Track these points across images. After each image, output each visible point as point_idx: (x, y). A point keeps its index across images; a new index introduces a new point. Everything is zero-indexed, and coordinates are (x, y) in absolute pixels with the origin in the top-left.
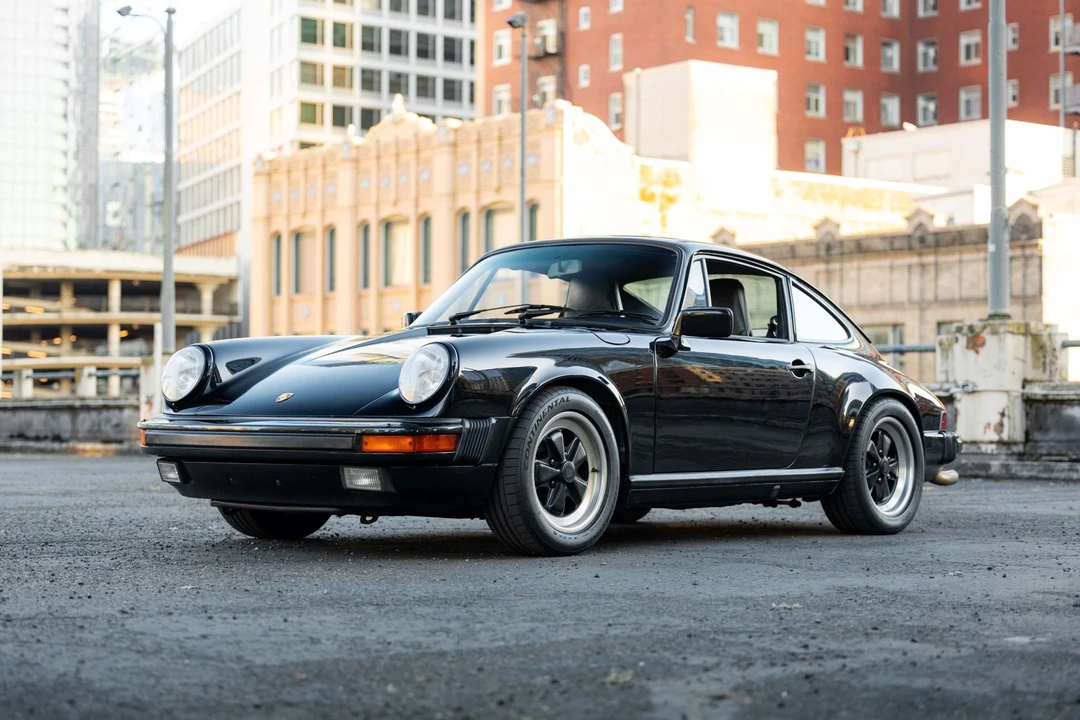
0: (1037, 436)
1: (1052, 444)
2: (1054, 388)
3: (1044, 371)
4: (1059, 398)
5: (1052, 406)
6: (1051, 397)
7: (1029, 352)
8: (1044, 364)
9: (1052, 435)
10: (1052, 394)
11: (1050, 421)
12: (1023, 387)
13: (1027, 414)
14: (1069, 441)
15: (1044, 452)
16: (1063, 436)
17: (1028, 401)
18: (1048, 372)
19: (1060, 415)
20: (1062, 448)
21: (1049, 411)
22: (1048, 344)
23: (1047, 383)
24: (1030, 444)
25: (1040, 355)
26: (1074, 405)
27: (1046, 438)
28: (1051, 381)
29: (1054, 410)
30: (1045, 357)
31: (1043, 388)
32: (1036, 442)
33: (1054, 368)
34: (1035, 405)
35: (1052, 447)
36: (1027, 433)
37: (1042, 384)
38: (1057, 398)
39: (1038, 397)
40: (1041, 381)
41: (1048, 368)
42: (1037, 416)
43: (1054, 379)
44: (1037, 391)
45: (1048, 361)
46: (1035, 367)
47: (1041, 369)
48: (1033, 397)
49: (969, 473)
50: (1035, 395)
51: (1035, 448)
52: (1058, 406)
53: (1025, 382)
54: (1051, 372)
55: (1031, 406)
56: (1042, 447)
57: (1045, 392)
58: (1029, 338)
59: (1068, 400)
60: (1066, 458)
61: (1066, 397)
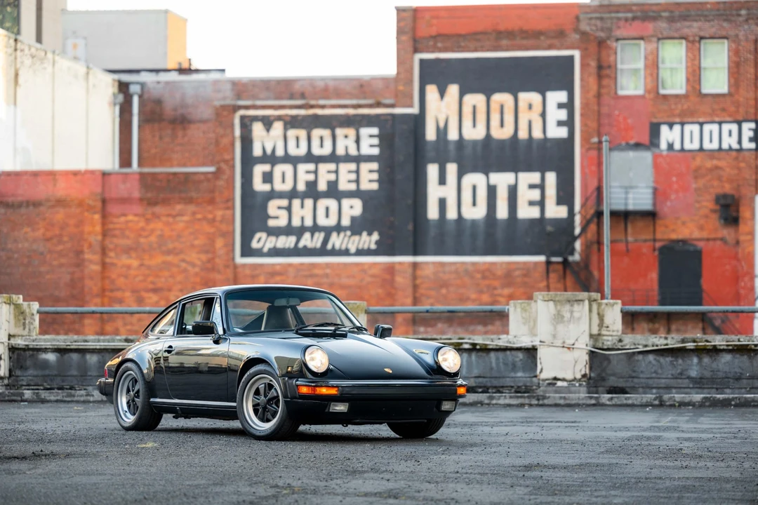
0: (18, 373)
1: (30, 378)
2: (33, 341)
3: (24, 329)
4: (38, 347)
5: (31, 352)
6: (31, 347)
7: (12, 316)
8: (24, 324)
9: (31, 372)
10: (32, 344)
11: (29, 363)
12: (9, 339)
13: (10, 358)
14: (44, 376)
15: (25, 383)
16: (40, 373)
17: (12, 349)
18: (27, 329)
19: (37, 359)
20: (39, 381)
21: (28, 355)
22: (27, 311)
23: (28, 337)
24: (13, 378)
25: (21, 318)
26: (48, 352)
27: (25, 375)
28: (29, 336)
29: (33, 355)
30: (25, 319)
31: (25, 341)
32: (18, 376)
33: (32, 327)
34: (16, 352)
35: (31, 380)
36: (10, 371)
37: (24, 338)
38: (36, 347)
39: (20, 347)
40: (22, 336)
41: (27, 327)
42: (18, 359)
43: (32, 334)
44: (20, 342)
45: (27, 322)
46: (16, 326)
47: (22, 328)
48: (17, 346)
49: (7, 398)
50: (19, 345)
51: (17, 381)
52: (35, 353)
53: (10, 336)
54: (30, 330)
55: (13, 353)
56: (23, 380)
57: (27, 343)
58: (12, 307)
59: (46, 349)
60: (42, 388)
61: (43, 347)
